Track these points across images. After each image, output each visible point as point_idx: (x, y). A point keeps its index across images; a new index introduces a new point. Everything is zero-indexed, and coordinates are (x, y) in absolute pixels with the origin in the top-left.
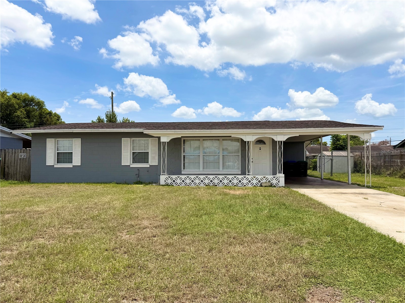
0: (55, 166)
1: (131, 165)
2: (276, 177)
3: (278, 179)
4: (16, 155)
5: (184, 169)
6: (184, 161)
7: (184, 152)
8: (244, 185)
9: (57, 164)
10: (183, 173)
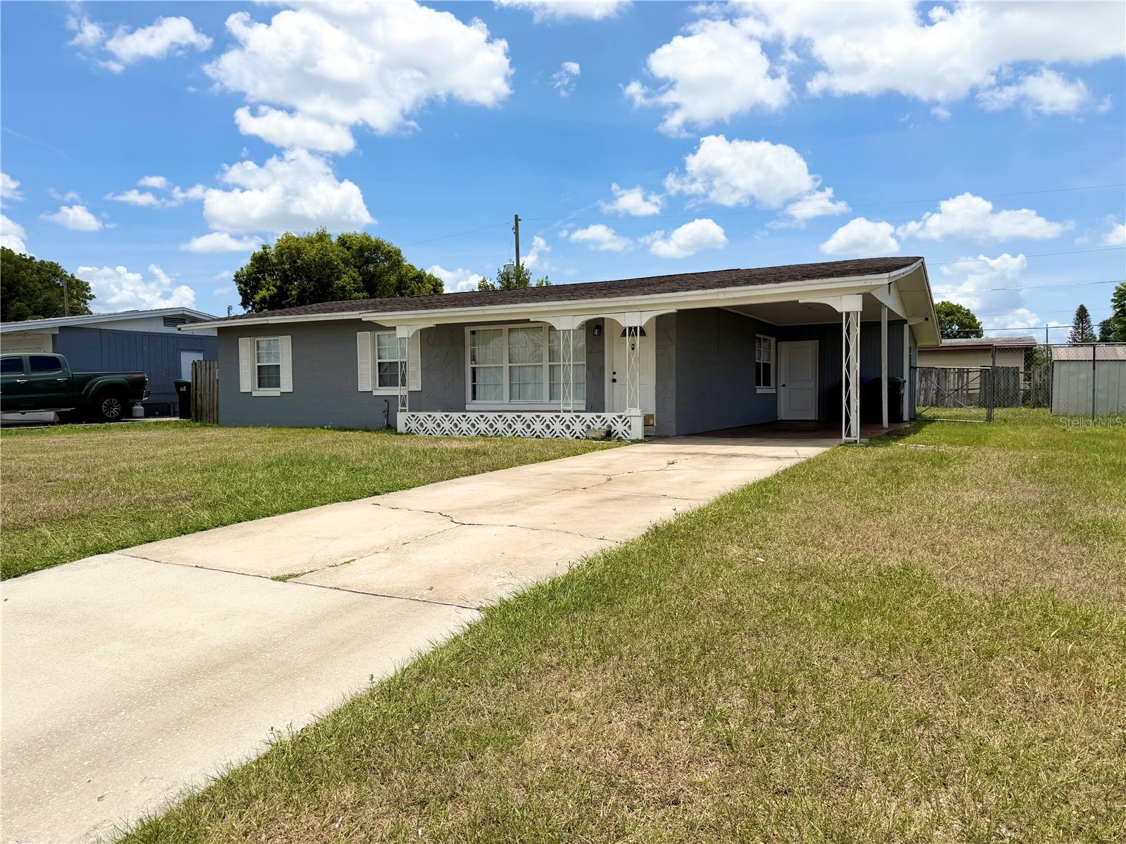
0: (254, 394)
1: (374, 392)
2: (624, 417)
3: (628, 422)
4: (212, 372)
5: (474, 398)
6: (474, 380)
7: (473, 359)
8: (555, 435)
9: (257, 388)
10: (468, 407)
